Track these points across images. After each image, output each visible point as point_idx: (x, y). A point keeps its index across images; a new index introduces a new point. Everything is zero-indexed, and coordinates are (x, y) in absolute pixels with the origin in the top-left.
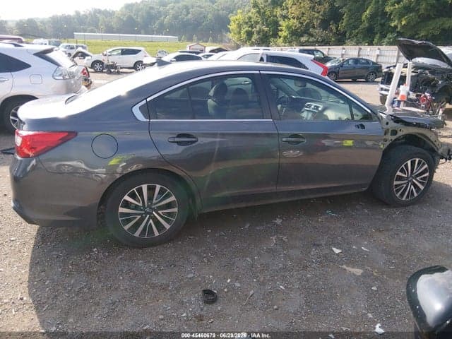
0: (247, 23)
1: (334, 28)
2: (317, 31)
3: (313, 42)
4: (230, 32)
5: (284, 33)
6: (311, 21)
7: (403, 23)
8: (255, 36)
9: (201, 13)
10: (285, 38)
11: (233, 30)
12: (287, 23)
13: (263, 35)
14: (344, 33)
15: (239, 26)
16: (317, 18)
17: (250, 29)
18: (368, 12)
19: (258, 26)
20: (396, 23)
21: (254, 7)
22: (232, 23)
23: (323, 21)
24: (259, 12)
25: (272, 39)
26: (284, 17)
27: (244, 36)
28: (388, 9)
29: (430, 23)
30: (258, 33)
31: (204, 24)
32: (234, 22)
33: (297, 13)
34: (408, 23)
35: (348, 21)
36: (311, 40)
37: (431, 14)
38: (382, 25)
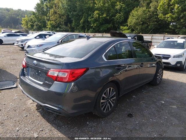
0: (30, 21)
1: (69, 26)
2: (63, 26)
3: (62, 31)
4: (22, 25)
5: (49, 26)
6: (60, 22)
7: (95, 25)
8: (35, 27)
9: (2, 15)
10: (50, 28)
11: (23, 24)
12: (50, 22)
13: (39, 26)
14: (74, 28)
15: (27, 22)
16: (62, 21)
17: (32, 24)
18: (82, 20)
19: (36, 23)
20: (92, 25)
21: (33, 15)
22: (23, 21)
23: (65, 23)
24: (36, 17)
25: (44, 28)
26: (48, 20)
27: (30, 27)
28: (89, 20)
29: (103, 26)
30: (37, 25)
31: (4, 20)
32: (24, 20)
33: (54, 19)
34: (97, 25)
35: (75, 23)
36: (61, 29)
37: (103, 22)
38: (88, 26)
